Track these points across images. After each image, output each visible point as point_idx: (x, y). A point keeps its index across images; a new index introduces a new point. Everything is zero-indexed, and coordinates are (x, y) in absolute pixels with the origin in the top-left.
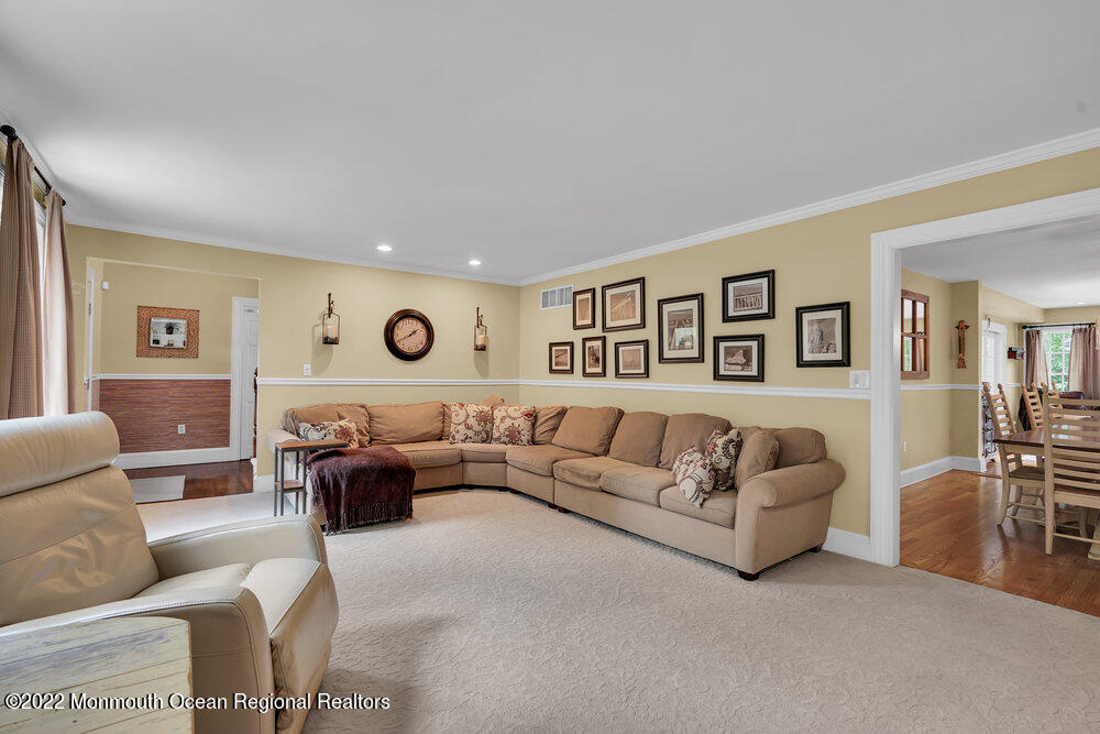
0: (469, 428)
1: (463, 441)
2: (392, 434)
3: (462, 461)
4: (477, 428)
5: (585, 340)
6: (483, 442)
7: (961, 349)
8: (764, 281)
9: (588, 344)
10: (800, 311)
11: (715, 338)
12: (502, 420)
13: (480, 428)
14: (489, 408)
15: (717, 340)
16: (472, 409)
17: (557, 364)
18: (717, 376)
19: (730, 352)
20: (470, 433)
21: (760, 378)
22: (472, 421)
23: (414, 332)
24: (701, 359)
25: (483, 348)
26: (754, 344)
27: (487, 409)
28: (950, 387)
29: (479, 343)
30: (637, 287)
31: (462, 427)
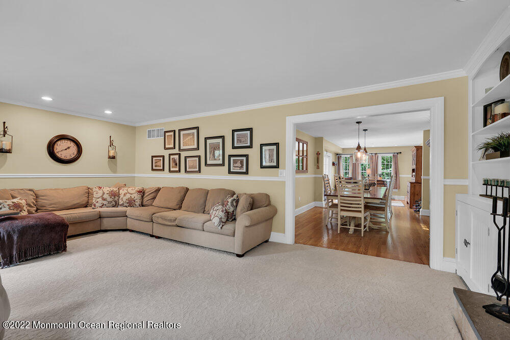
0: (104, 200)
1: (101, 207)
2: (52, 206)
3: (100, 217)
4: (109, 199)
5: (170, 155)
6: (113, 207)
7: (318, 162)
8: (249, 132)
9: (172, 157)
10: (262, 145)
11: (229, 156)
12: (125, 195)
13: (111, 200)
14: (117, 189)
15: (230, 156)
16: (106, 190)
17: (156, 166)
18: (230, 172)
19: (235, 162)
20: (105, 202)
21: (246, 173)
22: (106, 196)
23: (69, 148)
24: (223, 165)
25: (114, 158)
26: (244, 159)
27: (115, 189)
28: (314, 176)
29: (111, 154)
30: (195, 131)
31: (100, 199)
